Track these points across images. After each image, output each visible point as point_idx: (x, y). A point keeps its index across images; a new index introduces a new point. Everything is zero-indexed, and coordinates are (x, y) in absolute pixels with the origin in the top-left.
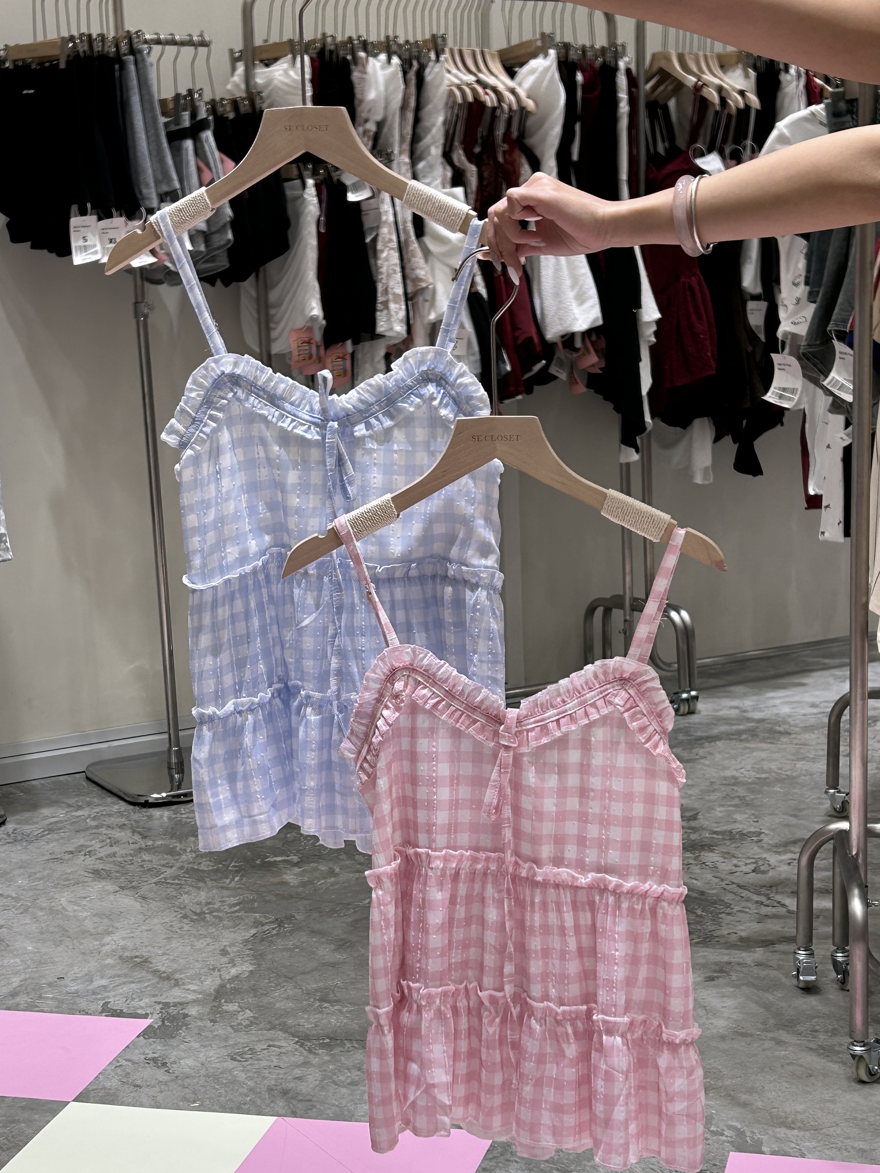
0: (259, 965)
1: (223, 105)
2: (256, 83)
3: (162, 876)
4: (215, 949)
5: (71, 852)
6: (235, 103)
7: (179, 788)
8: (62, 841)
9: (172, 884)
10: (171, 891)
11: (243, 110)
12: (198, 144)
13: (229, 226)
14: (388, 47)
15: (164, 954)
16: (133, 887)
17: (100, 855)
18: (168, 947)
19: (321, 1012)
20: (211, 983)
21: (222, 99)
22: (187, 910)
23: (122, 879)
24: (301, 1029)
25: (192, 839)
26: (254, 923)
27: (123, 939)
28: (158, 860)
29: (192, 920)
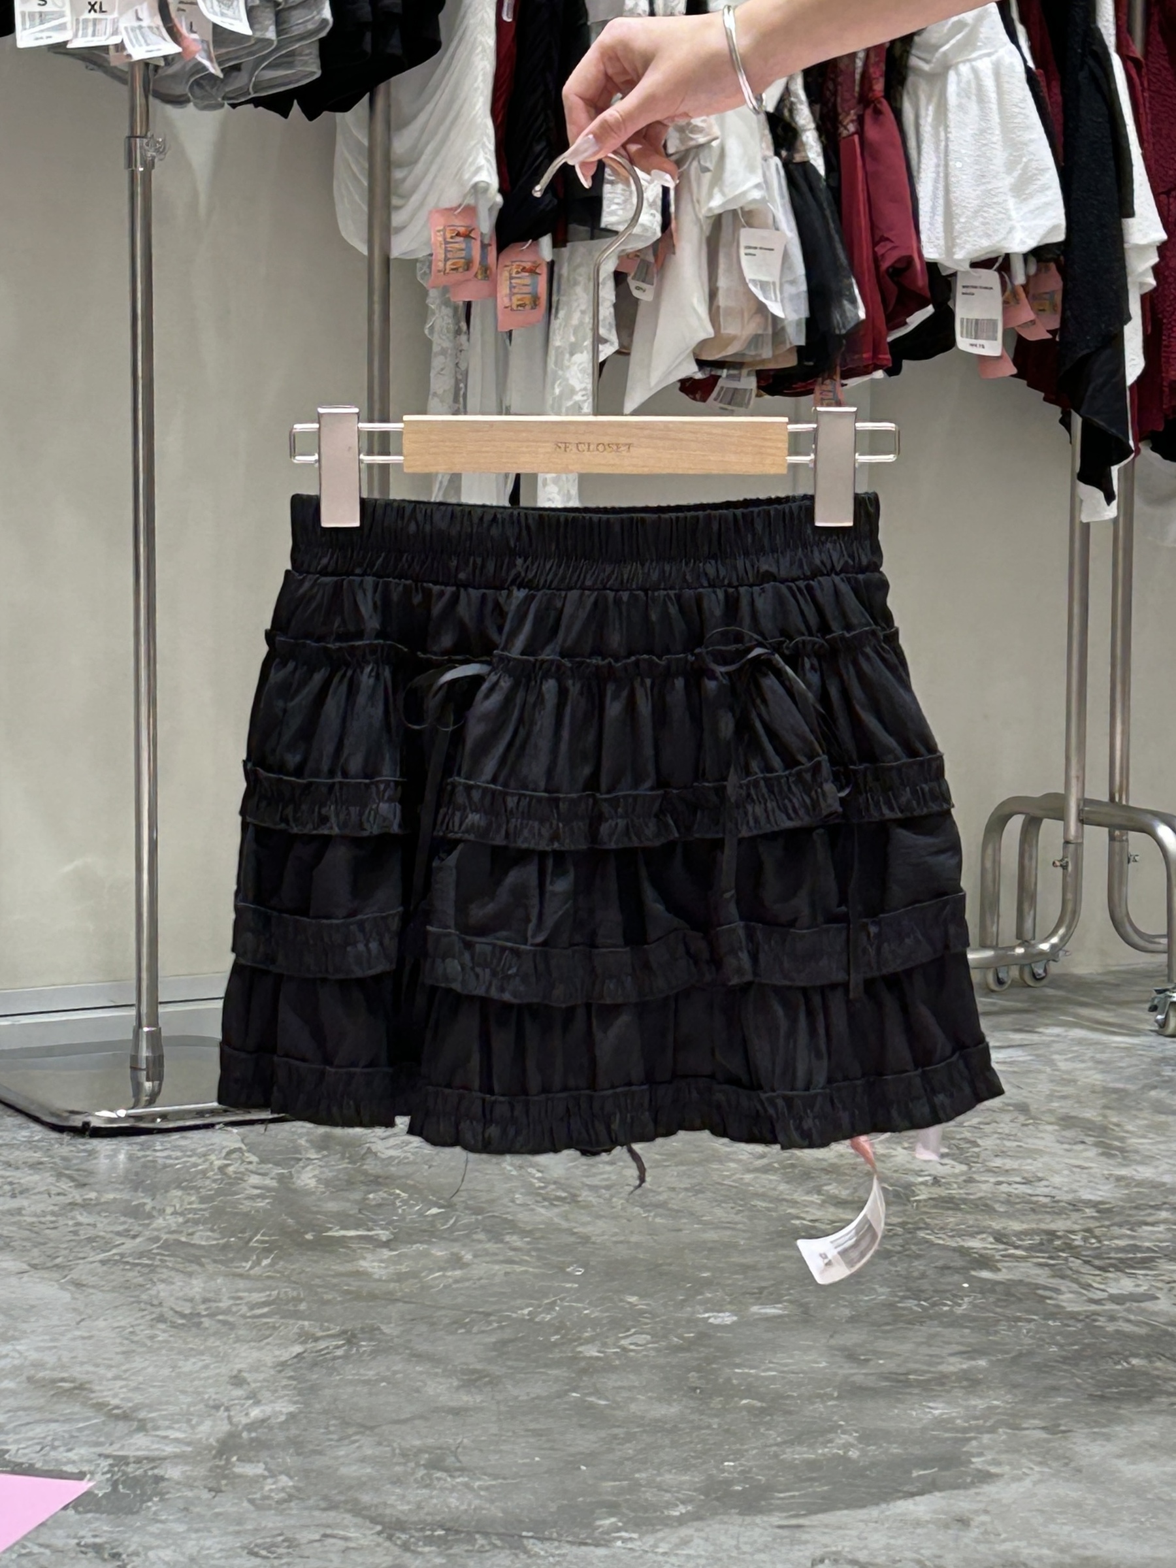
0: (307, 1404)
3: (114, 1251)
4: (218, 1374)
7: (151, 1102)
9: (138, 1264)
10: (133, 1276)
15: (116, 1378)
16: (56, 1266)
18: (127, 1367)
19: (426, 1486)
20: (210, 1430)
22: (165, 1309)
23: (35, 1252)
24: (388, 1511)
25: (179, 1193)
26: (300, 1336)
27: (38, 1349)
28: (109, 1224)
29: (174, 1326)
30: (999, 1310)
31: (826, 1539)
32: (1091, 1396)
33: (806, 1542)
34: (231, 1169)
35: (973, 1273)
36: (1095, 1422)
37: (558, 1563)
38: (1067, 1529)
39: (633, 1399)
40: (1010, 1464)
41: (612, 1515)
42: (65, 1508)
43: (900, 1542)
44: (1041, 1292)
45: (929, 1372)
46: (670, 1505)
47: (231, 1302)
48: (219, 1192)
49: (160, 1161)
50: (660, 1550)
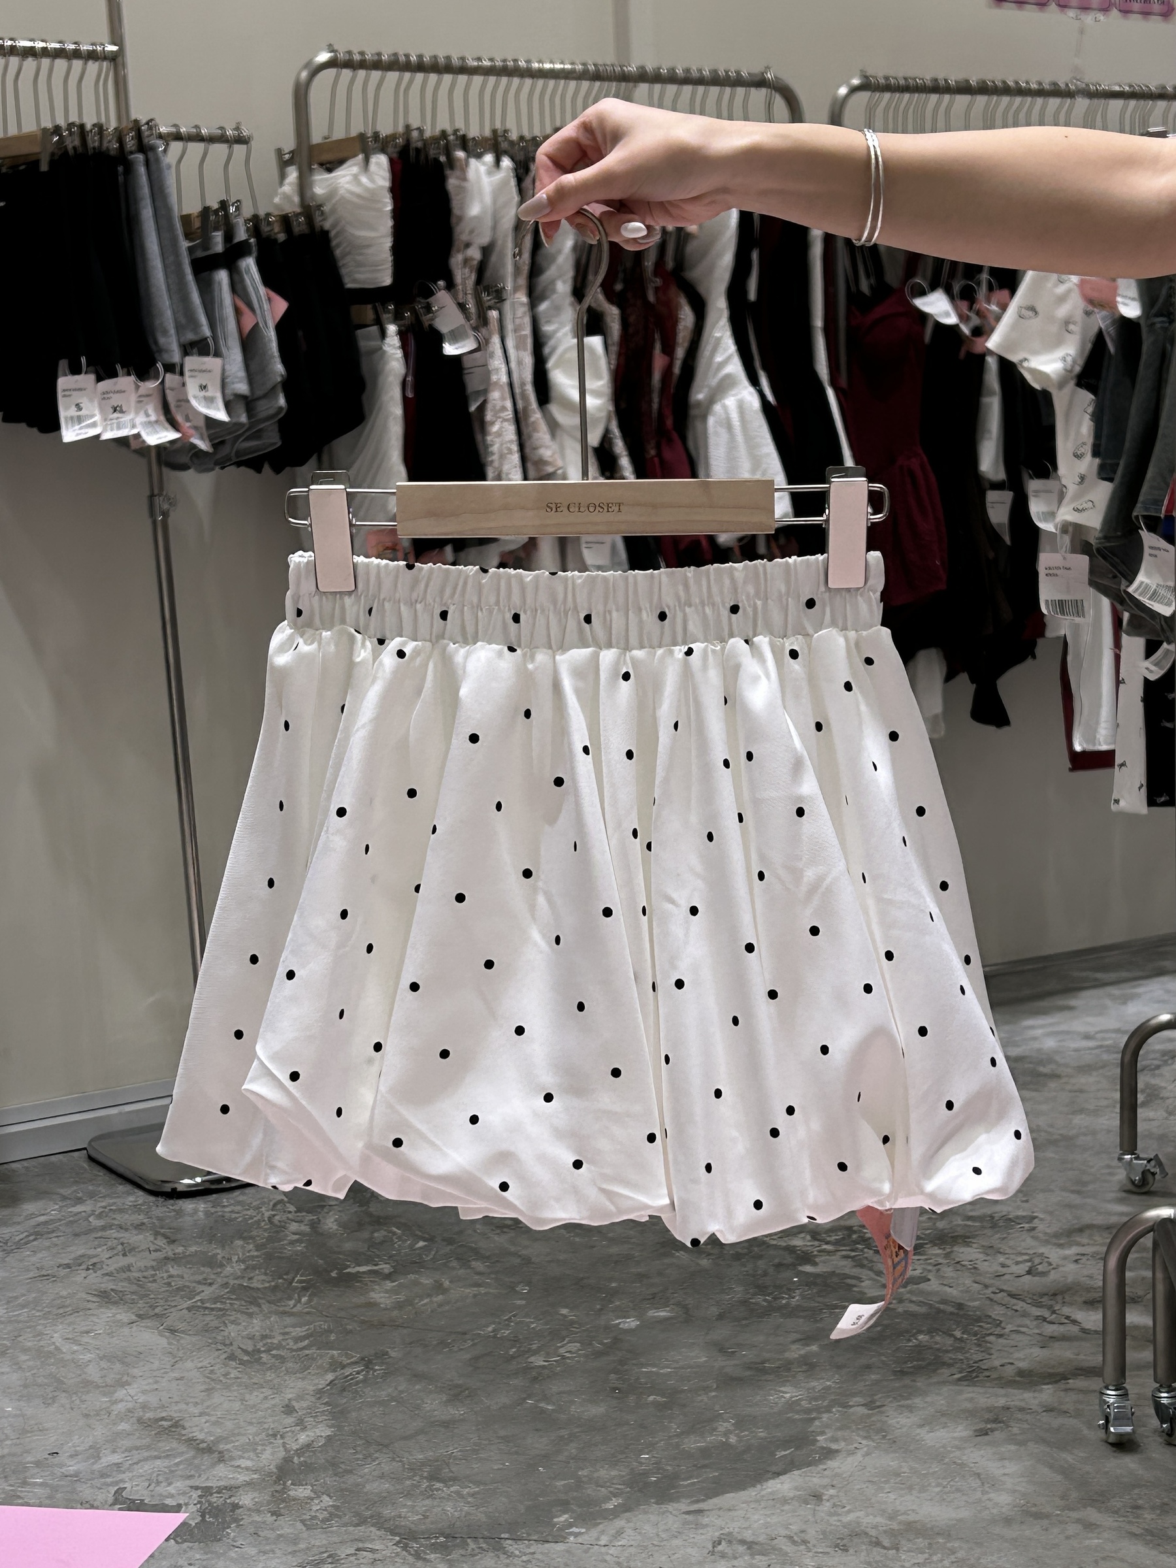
0: (339, 1428)
1: (269, 223)
2: (314, 194)
3: (198, 1298)
4: (274, 1406)
5: (68, 1266)
6: (285, 220)
8: (54, 1250)
9: (212, 1309)
10: (211, 1320)
11: (297, 230)
12: (236, 277)
13: (279, 389)
14: (497, 145)
15: (202, 1414)
16: (156, 1315)
17: (111, 1269)
18: (208, 1403)
19: (431, 1497)
20: (270, 1457)
21: (268, 215)
22: (234, 1347)
23: (141, 1304)
24: (404, 1523)
25: (239, 1243)
26: (331, 1364)
27: (144, 1392)
28: (192, 1274)
29: (242, 1363)
30: (820, 1299)
31: (719, 1522)
32: (895, 1373)
33: (707, 1525)
34: (277, 1218)
35: (800, 1268)
36: (901, 1396)
37: (529, 1561)
38: (892, 1496)
39: (573, 1402)
40: (845, 1440)
41: (565, 1513)
42: (167, 1540)
43: (774, 1520)
44: (849, 1281)
45: (779, 1359)
46: (607, 1499)
47: (281, 1338)
48: (270, 1240)
49: (227, 1215)
50: (602, 1543)
